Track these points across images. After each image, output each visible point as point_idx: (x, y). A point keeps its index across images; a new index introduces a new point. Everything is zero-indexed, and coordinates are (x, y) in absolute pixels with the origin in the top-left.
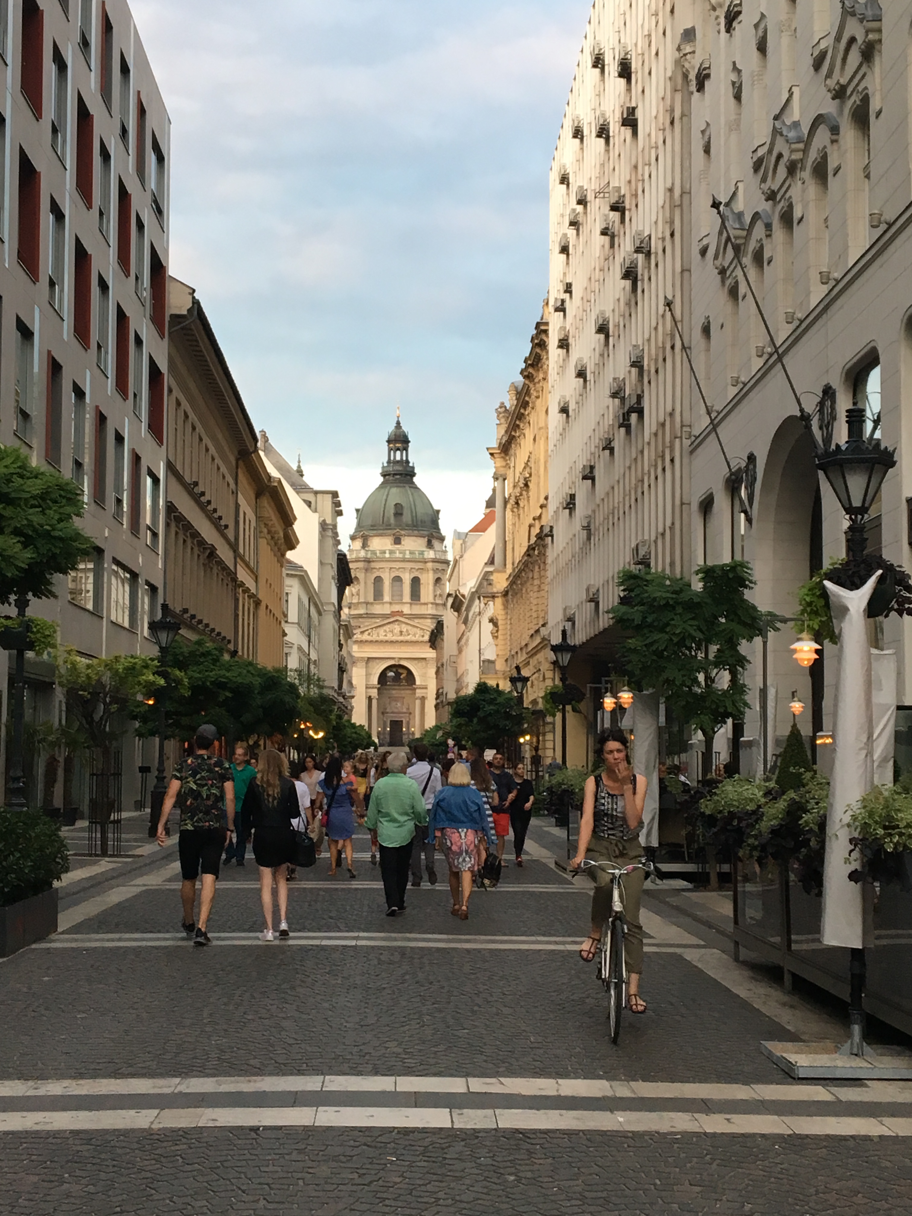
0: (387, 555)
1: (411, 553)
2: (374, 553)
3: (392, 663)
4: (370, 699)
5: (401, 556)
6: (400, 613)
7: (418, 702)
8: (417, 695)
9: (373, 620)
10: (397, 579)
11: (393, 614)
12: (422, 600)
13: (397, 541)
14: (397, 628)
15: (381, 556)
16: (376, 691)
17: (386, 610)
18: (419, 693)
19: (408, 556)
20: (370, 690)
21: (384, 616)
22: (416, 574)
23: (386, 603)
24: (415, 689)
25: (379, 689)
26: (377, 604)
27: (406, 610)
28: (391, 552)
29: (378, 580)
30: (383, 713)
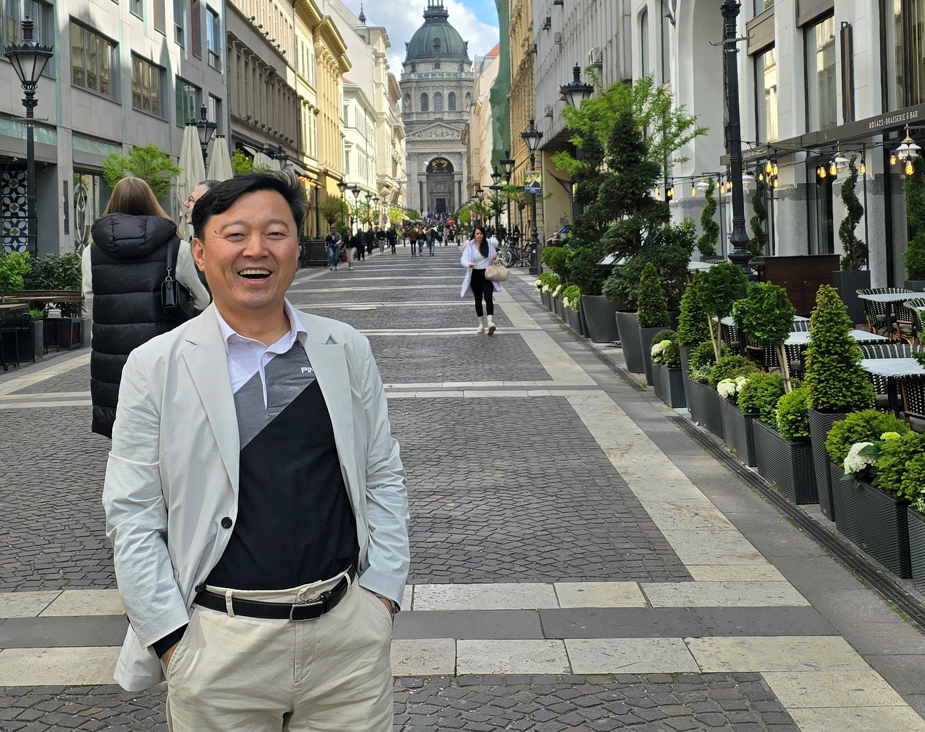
0: (430, 77)
1: (448, 74)
2: (420, 75)
3: (435, 156)
4: (421, 183)
5: (440, 77)
6: (441, 120)
7: (456, 185)
8: (455, 180)
9: (422, 125)
10: (438, 94)
11: (436, 120)
12: (457, 110)
13: (437, 66)
14: (439, 131)
15: (426, 77)
16: (425, 177)
17: (432, 117)
18: (456, 178)
19: (445, 77)
20: (420, 177)
21: (430, 122)
22: (453, 90)
23: (431, 112)
24: (453, 175)
25: (427, 176)
26: (424, 113)
27: (446, 117)
28: (433, 75)
29: (425, 96)
30: (431, 193)
